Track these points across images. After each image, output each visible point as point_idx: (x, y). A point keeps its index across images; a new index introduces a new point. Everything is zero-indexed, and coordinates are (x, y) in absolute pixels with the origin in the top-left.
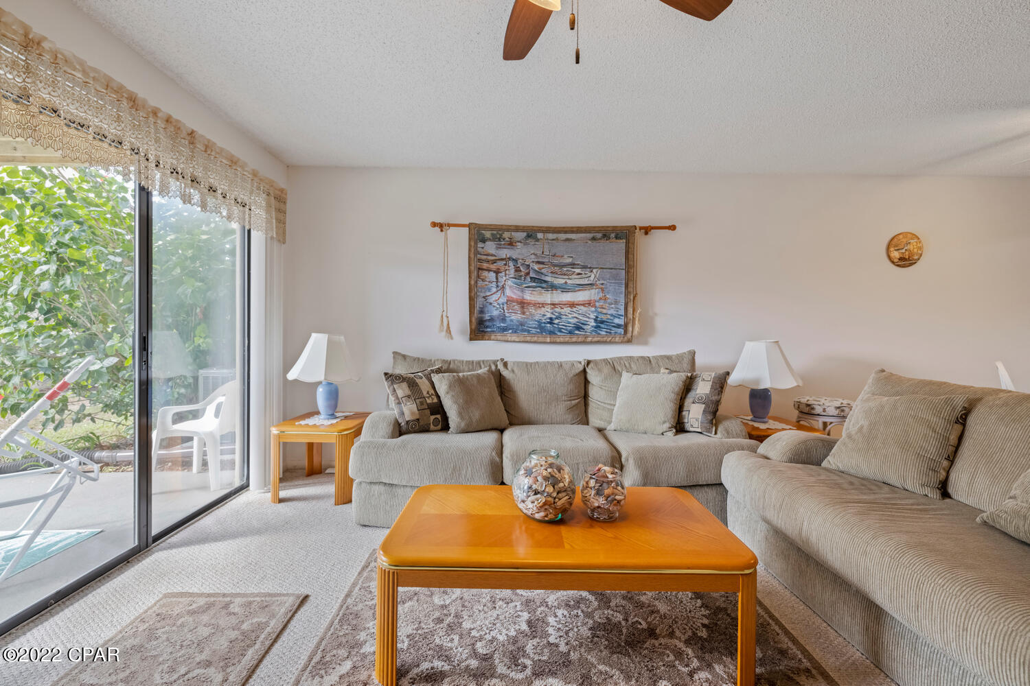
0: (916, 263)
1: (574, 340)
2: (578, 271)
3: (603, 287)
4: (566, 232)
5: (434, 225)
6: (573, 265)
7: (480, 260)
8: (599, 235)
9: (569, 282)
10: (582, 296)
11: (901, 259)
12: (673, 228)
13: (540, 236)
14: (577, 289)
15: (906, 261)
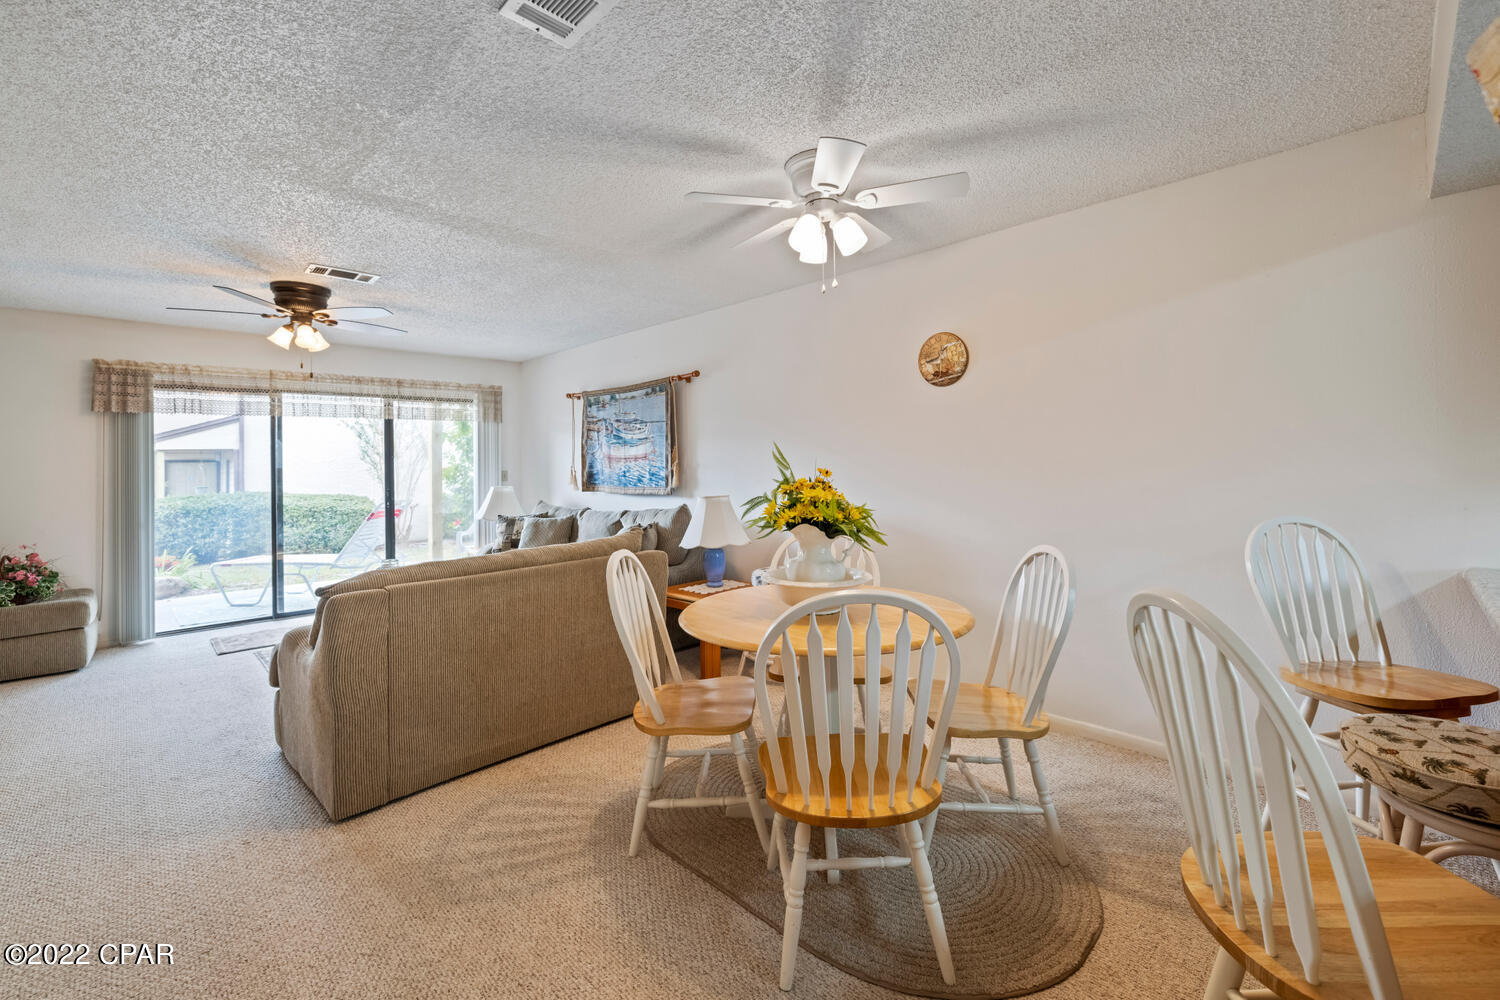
0: (958, 378)
2: (638, 426)
4: (630, 391)
5: (569, 396)
7: (589, 422)
8: (650, 390)
9: (634, 437)
10: (640, 450)
11: (936, 374)
12: (698, 374)
13: (617, 396)
15: (945, 377)
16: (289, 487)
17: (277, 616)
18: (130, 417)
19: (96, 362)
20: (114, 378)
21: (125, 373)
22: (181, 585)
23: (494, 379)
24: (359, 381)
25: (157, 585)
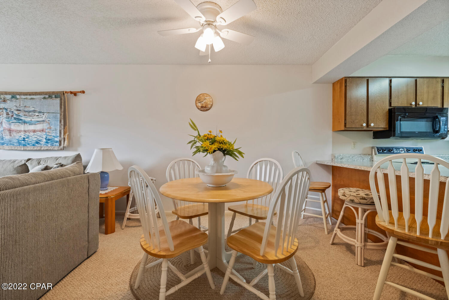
0: (210, 109)
1: (35, 149)
2: (37, 114)
3: (49, 122)
4: (30, 95)
6: (34, 111)
8: (47, 96)
9: (33, 120)
10: (39, 127)
11: (202, 107)
12: (83, 92)
13: (18, 96)
14: (37, 123)
15: (205, 108)
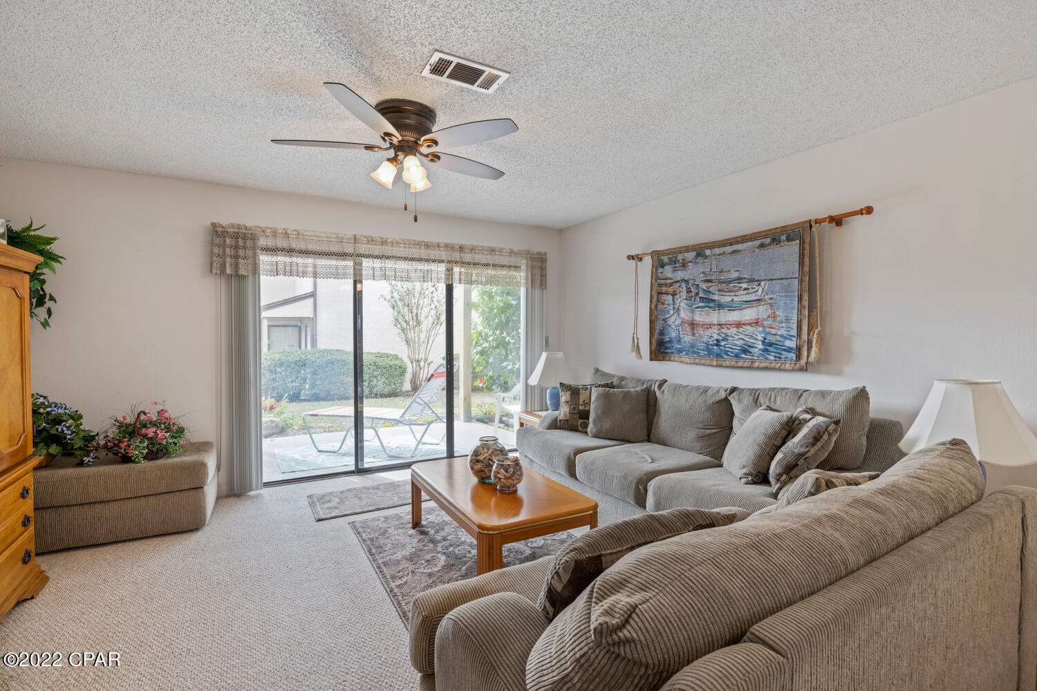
1: (740, 364)
2: (744, 286)
3: (772, 301)
4: (731, 244)
5: (631, 257)
6: (740, 279)
7: (660, 285)
8: (768, 241)
9: (736, 299)
10: (748, 314)
12: (869, 210)
13: (708, 252)
14: (743, 306)
16: (368, 347)
17: (360, 471)
18: (241, 278)
19: (214, 225)
20: (228, 241)
21: (236, 236)
22: (280, 425)
23: (538, 246)
24: (427, 246)
25: (264, 425)
